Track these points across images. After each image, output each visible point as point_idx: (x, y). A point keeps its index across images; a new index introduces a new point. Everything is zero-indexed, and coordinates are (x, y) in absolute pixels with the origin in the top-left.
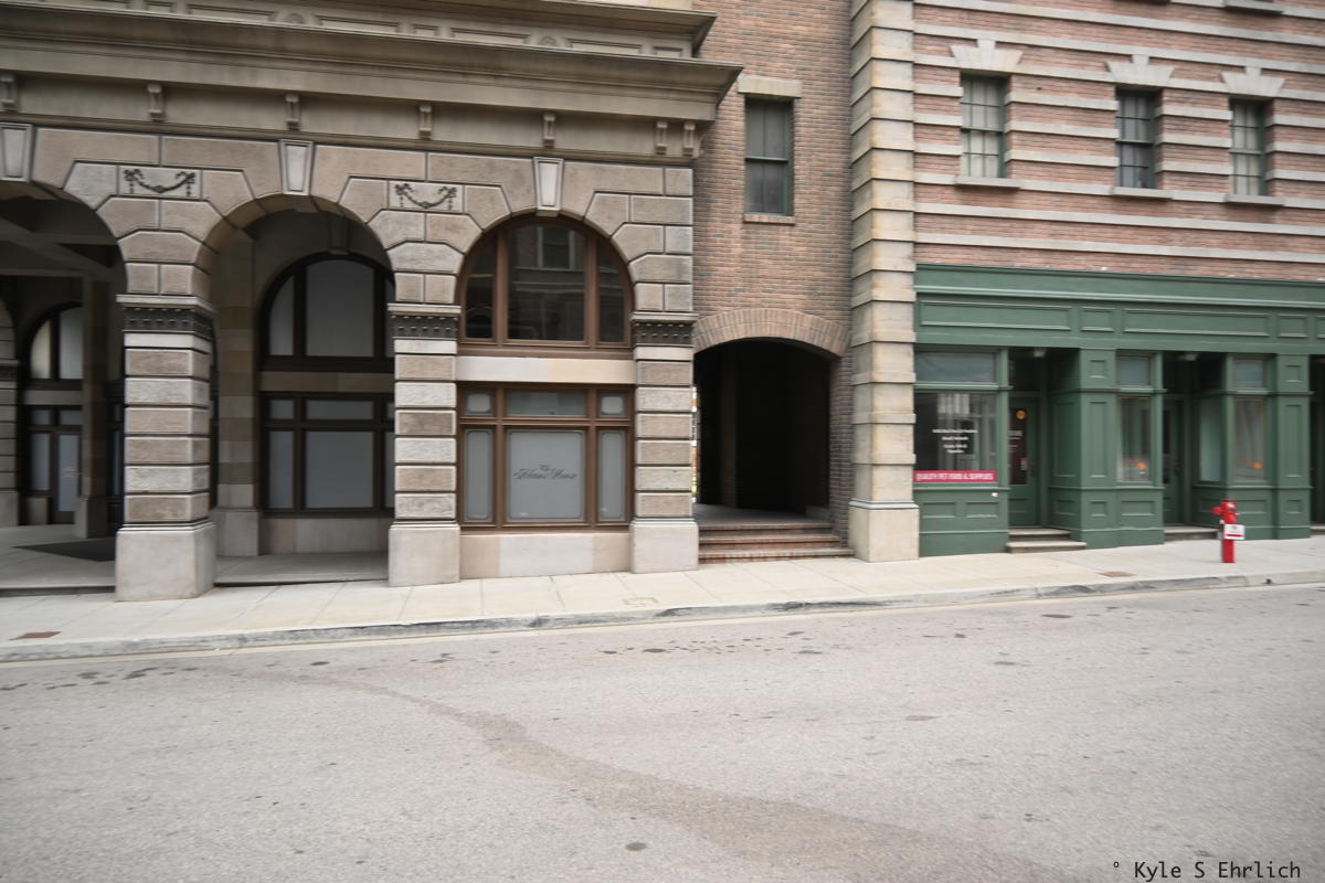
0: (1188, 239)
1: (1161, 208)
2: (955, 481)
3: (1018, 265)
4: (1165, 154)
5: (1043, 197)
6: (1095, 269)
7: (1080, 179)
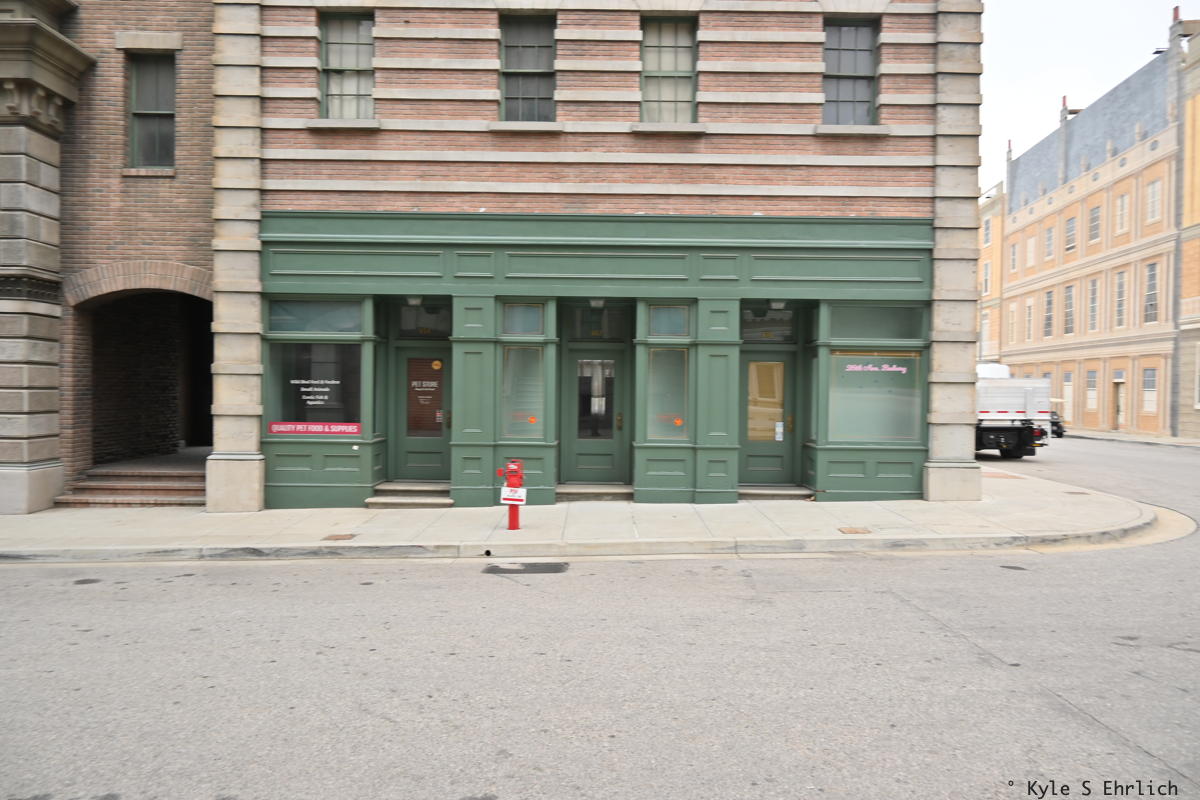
0: (586, 175)
1: (554, 142)
2: (315, 432)
3: (380, 209)
4: (558, 83)
5: (410, 136)
6: (471, 211)
7: (454, 115)
